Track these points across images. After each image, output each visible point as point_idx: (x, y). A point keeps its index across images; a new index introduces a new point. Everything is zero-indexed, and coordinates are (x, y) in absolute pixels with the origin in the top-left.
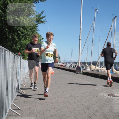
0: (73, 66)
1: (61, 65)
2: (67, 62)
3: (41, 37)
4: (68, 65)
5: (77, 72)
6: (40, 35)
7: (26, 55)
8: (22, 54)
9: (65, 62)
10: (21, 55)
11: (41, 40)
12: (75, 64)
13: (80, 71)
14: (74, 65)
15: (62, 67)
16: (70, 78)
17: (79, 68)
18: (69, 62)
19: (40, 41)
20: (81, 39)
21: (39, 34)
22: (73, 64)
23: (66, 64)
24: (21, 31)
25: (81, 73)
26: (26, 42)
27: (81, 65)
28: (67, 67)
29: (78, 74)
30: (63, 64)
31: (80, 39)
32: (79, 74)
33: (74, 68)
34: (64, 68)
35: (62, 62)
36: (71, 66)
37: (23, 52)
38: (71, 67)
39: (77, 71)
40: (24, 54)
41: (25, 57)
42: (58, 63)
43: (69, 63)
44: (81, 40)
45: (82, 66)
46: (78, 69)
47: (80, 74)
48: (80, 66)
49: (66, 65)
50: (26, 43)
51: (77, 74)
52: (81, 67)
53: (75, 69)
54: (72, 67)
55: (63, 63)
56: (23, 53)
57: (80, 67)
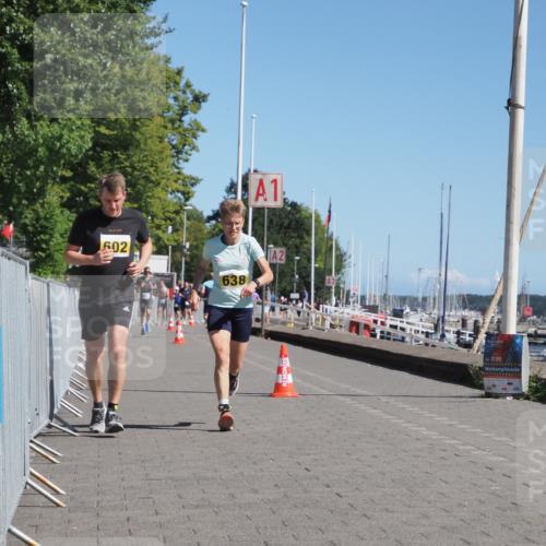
0: (458, 333)
1: (354, 326)
2: (403, 300)
3: (188, 85)
4: (416, 323)
5: (487, 381)
6: (174, 66)
7: (57, 235)
8: (23, 229)
9: (385, 298)
10: (18, 243)
11: (183, 110)
12: (472, 316)
13: (518, 375)
14: (464, 323)
15: (363, 340)
16: (434, 435)
17: (504, 351)
18: (424, 299)
19: (172, 121)
20: (521, 100)
21: (168, 60)
22: (454, 315)
23: (398, 314)
24: (14, 38)
25: (525, 389)
26: (56, 128)
27: (522, 320)
28: (403, 340)
29: (497, 396)
30: (372, 316)
31: (512, 105)
32: (504, 396)
33: (468, 346)
34: (377, 344)
35: (363, 298)
36: (436, 327)
37: (35, 211)
38: (443, 336)
39: (490, 374)
40: (44, 230)
41: (50, 256)
42: (330, 308)
43: (418, 304)
44: (521, 114)
45: (532, 330)
46: (499, 359)
47: (517, 396)
48: (512, 328)
49: (397, 322)
50: (60, 138)
51: (488, 395)
52: (526, 340)
53: (474, 358)
54: (451, 337)
55: (373, 309)
56: (38, 219)
57: (511, 338)
